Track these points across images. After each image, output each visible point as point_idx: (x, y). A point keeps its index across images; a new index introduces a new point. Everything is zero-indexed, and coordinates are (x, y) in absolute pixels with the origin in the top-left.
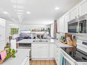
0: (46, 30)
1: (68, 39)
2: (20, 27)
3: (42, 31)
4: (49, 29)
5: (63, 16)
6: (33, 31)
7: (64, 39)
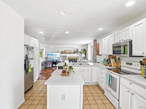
0: (80, 52)
1: (112, 61)
2: (46, 47)
3: (74, 53)
4: (84, 50)
5: (107, 37)
6: (62, 53)
7: (108, 62)
